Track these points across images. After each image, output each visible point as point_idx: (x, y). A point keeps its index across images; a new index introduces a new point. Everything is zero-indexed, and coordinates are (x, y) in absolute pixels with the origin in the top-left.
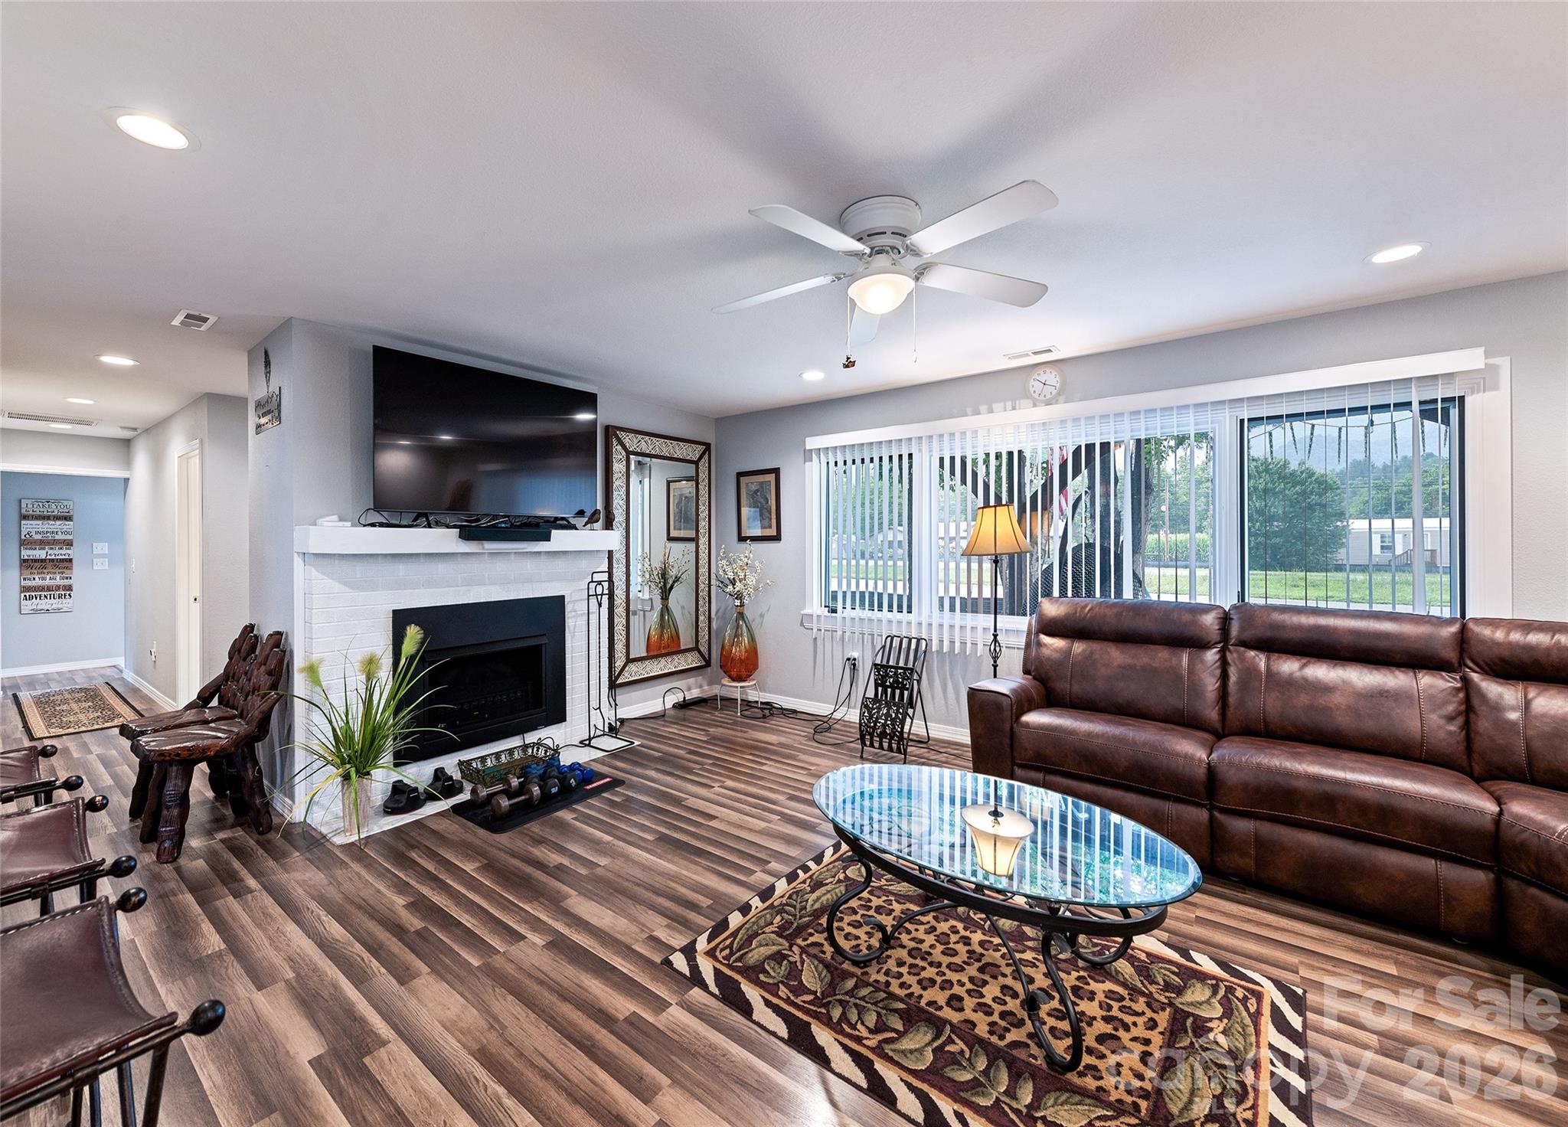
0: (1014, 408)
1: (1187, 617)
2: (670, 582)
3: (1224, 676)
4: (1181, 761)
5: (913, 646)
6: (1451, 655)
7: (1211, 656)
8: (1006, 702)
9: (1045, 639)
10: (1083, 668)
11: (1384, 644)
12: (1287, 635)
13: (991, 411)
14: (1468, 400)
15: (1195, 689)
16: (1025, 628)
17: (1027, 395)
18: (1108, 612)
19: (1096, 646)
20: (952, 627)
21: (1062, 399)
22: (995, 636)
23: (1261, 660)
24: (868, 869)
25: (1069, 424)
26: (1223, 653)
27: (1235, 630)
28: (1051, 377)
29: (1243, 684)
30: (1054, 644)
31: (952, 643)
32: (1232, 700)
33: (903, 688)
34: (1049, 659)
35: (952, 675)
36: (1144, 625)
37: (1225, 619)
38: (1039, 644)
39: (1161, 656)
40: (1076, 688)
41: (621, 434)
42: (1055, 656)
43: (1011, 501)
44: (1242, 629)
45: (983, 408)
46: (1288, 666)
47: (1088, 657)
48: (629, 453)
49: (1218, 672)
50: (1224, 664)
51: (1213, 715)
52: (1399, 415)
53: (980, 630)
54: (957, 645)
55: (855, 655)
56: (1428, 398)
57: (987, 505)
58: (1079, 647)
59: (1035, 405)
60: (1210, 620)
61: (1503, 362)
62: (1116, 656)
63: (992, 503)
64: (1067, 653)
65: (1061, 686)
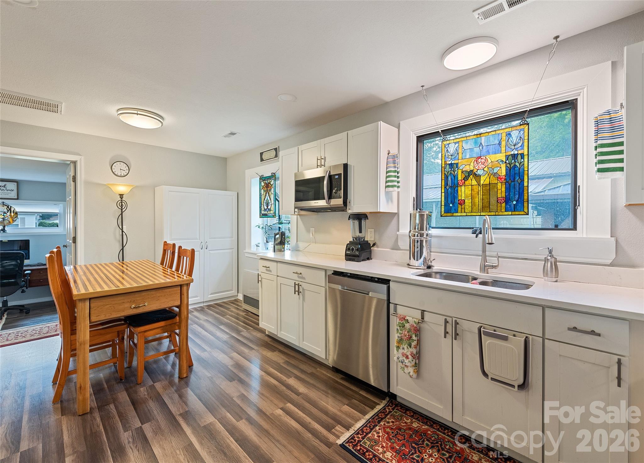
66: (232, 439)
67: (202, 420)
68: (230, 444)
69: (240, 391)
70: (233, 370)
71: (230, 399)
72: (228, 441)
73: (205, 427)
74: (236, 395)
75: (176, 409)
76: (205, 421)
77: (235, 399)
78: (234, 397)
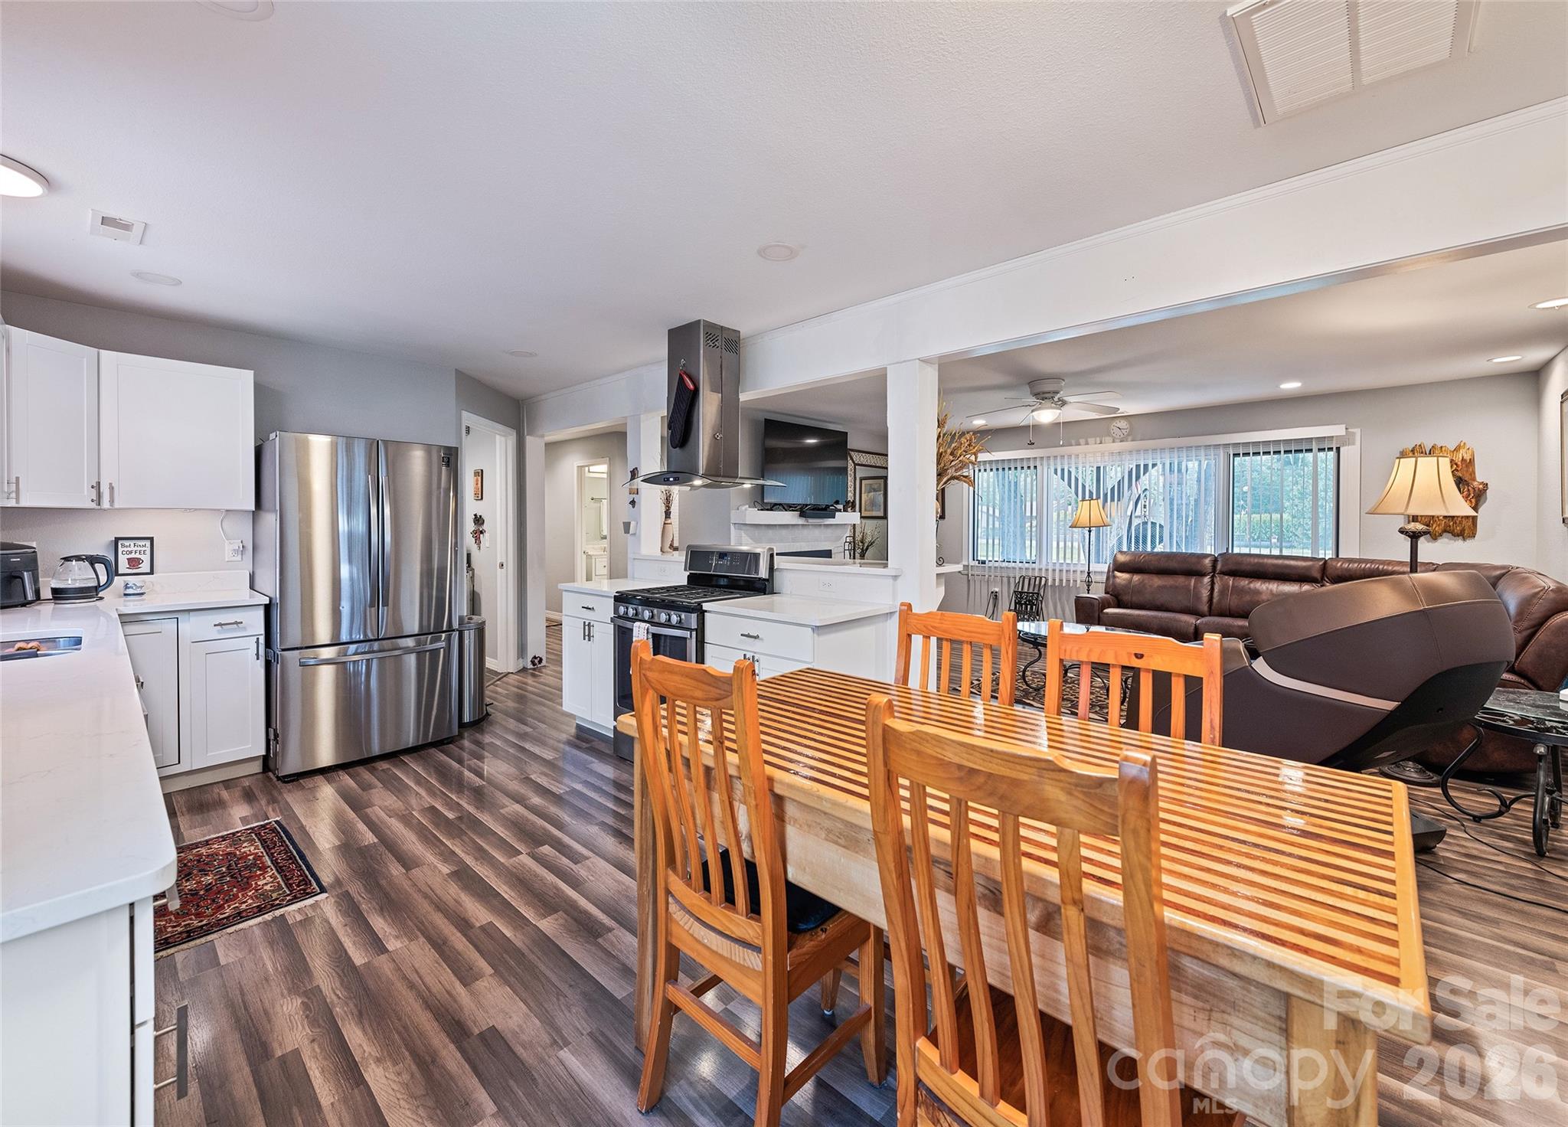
0: (1101, 443)
1: (1194, 560)
2: (866, 545)
3: (1212, 589)
4: (1182, 624)
5: (1037, 583)
6: (1318, 575)
7: (1207, 579)
8: (1096, 602)
9: (1118, 574)
10: (1139, 589)
11: (1287, 571)
12: (1243, 568)
13: (1087, 444)
14: (1341, 449)
15: (1197, 596)
16: (1106, 570)
17: (1109, 434)
18: (1153, 558)
19: (1146, 576)
20: (1061, 571)
21: (1130, 438)
22: (1089, 573)
23: (1231, 581)
24: (1039, 650)
25: (1134, 453)
26: (1213, 577)
27: (1219, 567)
28: (1123, 424)
29: (1222, 592)
30: (1122, 577)
31: (1061, 580)
32: (1215, 600)
33: (1032, 605)
34: (1120, 584)
35: (1060, 600)
36: (1173, 565)
37: (1215, 561)
38: (1114, 577)
39: (1181, 580)
40: (1134, 599)
41: (852, 453)
42: (1123, 582)
43: (1098, 498)
44: (1222, 566)
45: (1082, 441)
46: (1244, 582)
47: (1141, 582)
48: (855, 465)
49: (1209, 588)
50: (1213, 583)
51: (1205, 608)
52: (1307, 454)
53: (1079, 573)
54: (1064, 581)
55: (997, 590)
56: (1322, 447)
57: (1083, 500)
58: (1136, 578)
59: (1114, 442)
60: (1207, 561)
61: (1357, 431)
62: (1157, 581)
63: (1087, 498)
64: (1130, 581)
65: (1126, 598)
66: (506, 896)
67: (561, 921)
68: (508, 890)
69: (472, 994)
70: (478, 1085)
71: (501, 969)
72: (513, 894)
73: (556, 911)
74: (483, 981)
75: (625, 941)
76: (556, 920)
77: (489, 970)
78: (491, 975)
